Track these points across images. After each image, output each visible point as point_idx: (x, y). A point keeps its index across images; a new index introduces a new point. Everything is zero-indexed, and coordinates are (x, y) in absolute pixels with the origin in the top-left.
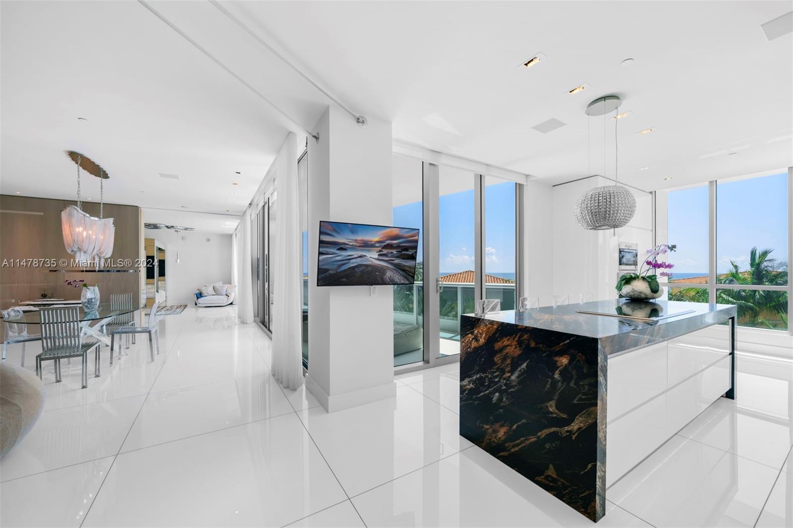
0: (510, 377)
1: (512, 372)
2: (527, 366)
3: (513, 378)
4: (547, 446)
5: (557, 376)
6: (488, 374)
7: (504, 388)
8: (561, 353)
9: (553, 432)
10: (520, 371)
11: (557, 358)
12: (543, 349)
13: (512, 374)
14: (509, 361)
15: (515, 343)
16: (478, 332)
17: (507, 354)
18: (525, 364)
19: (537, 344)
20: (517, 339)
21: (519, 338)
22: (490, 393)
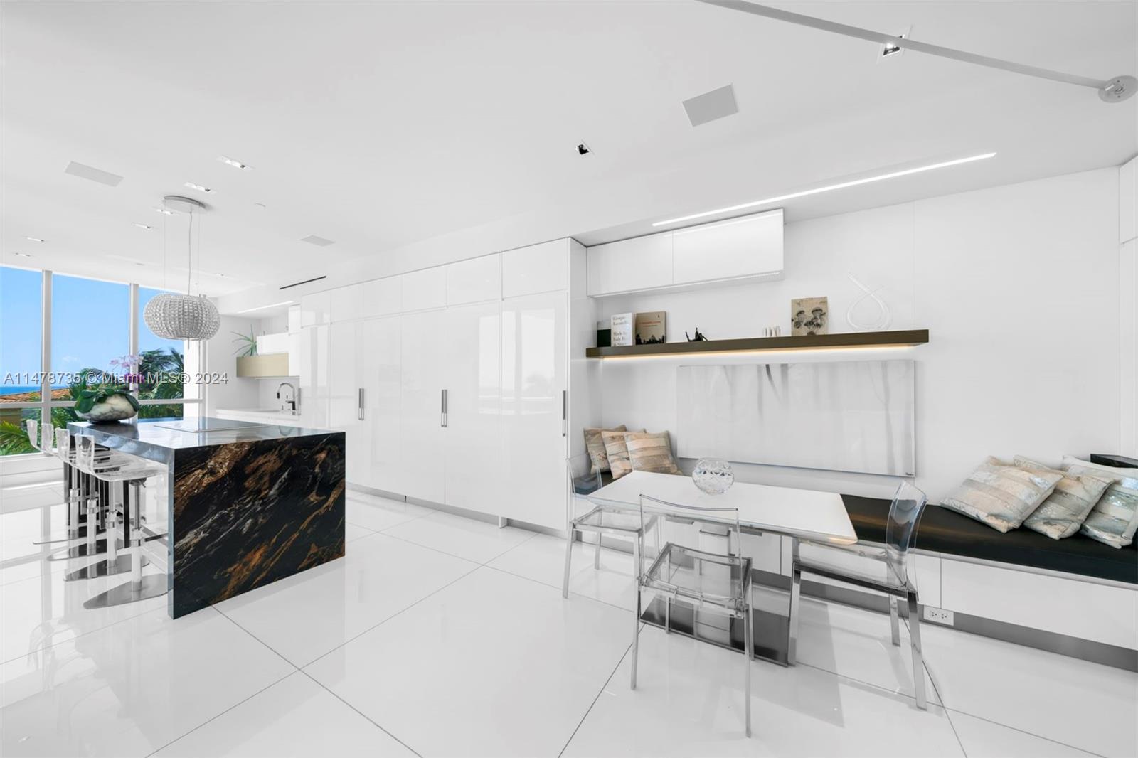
0: (268, 493)
1: (270, 488)
2: (288, 475)
3: (272, 492)
4: (309, 531)
5: (317, 470)
6: (234, 506)
7: (260, 508)
8: (320, 451)
9: (315, 516)
10: (280, 482)
11: (317, 456)
12: (305, 453)
13: (270, 490)
14: (266, 478)
15: (274, 457)
16: (216, 462)
17: (264, 472)
18: (286, 473)
19: (298, 451)
20: (277, 452)
21: (279, 451)
22: (238, 525)
